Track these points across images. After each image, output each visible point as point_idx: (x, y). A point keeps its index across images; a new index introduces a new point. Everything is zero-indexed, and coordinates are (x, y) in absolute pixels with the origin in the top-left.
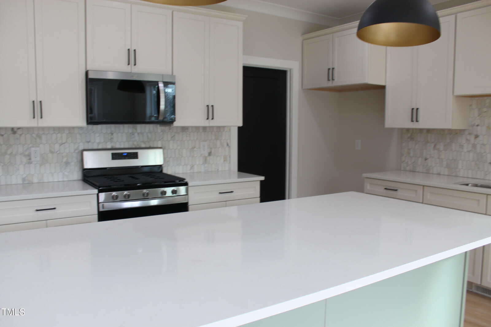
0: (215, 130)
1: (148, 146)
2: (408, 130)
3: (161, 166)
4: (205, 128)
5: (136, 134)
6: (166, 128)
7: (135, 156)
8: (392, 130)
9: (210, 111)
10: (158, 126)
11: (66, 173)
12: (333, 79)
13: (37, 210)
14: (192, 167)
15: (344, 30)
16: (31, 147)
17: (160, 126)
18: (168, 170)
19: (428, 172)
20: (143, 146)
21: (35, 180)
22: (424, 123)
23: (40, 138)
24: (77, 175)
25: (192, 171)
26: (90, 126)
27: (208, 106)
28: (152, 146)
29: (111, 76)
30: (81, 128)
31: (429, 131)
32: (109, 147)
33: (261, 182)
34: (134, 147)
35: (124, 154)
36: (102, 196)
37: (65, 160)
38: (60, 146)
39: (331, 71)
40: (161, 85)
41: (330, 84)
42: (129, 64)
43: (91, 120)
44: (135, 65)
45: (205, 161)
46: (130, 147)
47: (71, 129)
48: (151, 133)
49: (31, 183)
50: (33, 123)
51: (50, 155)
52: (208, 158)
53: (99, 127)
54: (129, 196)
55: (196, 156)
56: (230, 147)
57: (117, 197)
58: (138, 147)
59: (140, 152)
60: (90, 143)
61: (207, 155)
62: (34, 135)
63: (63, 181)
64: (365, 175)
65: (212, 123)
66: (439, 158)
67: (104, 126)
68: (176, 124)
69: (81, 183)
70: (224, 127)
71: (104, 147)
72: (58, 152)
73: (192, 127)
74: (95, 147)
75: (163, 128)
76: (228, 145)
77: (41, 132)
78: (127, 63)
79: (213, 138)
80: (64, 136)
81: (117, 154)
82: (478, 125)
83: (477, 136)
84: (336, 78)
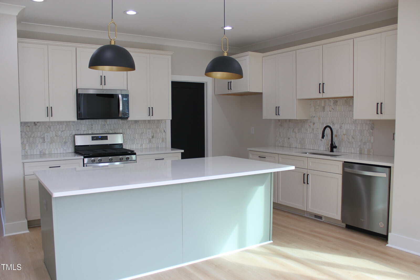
0: (156, 122)
1: (114, 132)
3: (122, 144)
4: (149, 121)
5: (106, 125)
6: (124, 121)
7: (106, 138)
8: (267, 120)
9: (151, 111)
10: (120, 120)
11: (65, 148)
13: (50, 167)
14: (142, 145)
16: (45, 133)
17: (121, 120)
18: (126, 147)
19: (290, 147)
20: (111, 132)
21: (47, 152)
22: (284, 115)
23: (50, 128)
24: (71, 149)
25: (141, 147)
26: (79, 121)
27: (149, 108)
28: (116, 132)
29: (91, 92)
30: (74, 122)
32: (90, 133)
34: (105, 133)
35: (99, 137)
36: (86, 160)
37: (64, 140)
38: (61, 132)
39: (229, 83)
40: (120, 96)
42: (101, 84)
43: (80, 117)
44: (105, 85)
45: (150, 141)
46: (103, 133)
47: (68, 123)
48: (116, 124)
49: (44, 154)
50: (47, 119)
51: (56, 138)
52: (152, 140)
53: (84, 121)
54: (101, 160)
55: (143, 138)
56: (166, 133)
57: (94, 160)
58: (108, 133)
59: (108, 136)
60: (79, 131)
61: (151, 138)
62: (47, 126)
63: (63, 153)
64: (249, 149)
65: (152, 118)
66: (295, 138)
67: (87, 120)
68: (129, 119)
69: (73, 154)
70: (162, 120)
71: (87, 133)
72: (60, 136)
73: (141, 121)
74: (82, 133)
75: (123, 121)
76: (164, 131)
77: (51, 124)
78: (100, 84)
79: (155, 127)
80: (64, 126)
81: (94, 137)
82: (314, 117)
83: (314, 124)
84: (232, 88)
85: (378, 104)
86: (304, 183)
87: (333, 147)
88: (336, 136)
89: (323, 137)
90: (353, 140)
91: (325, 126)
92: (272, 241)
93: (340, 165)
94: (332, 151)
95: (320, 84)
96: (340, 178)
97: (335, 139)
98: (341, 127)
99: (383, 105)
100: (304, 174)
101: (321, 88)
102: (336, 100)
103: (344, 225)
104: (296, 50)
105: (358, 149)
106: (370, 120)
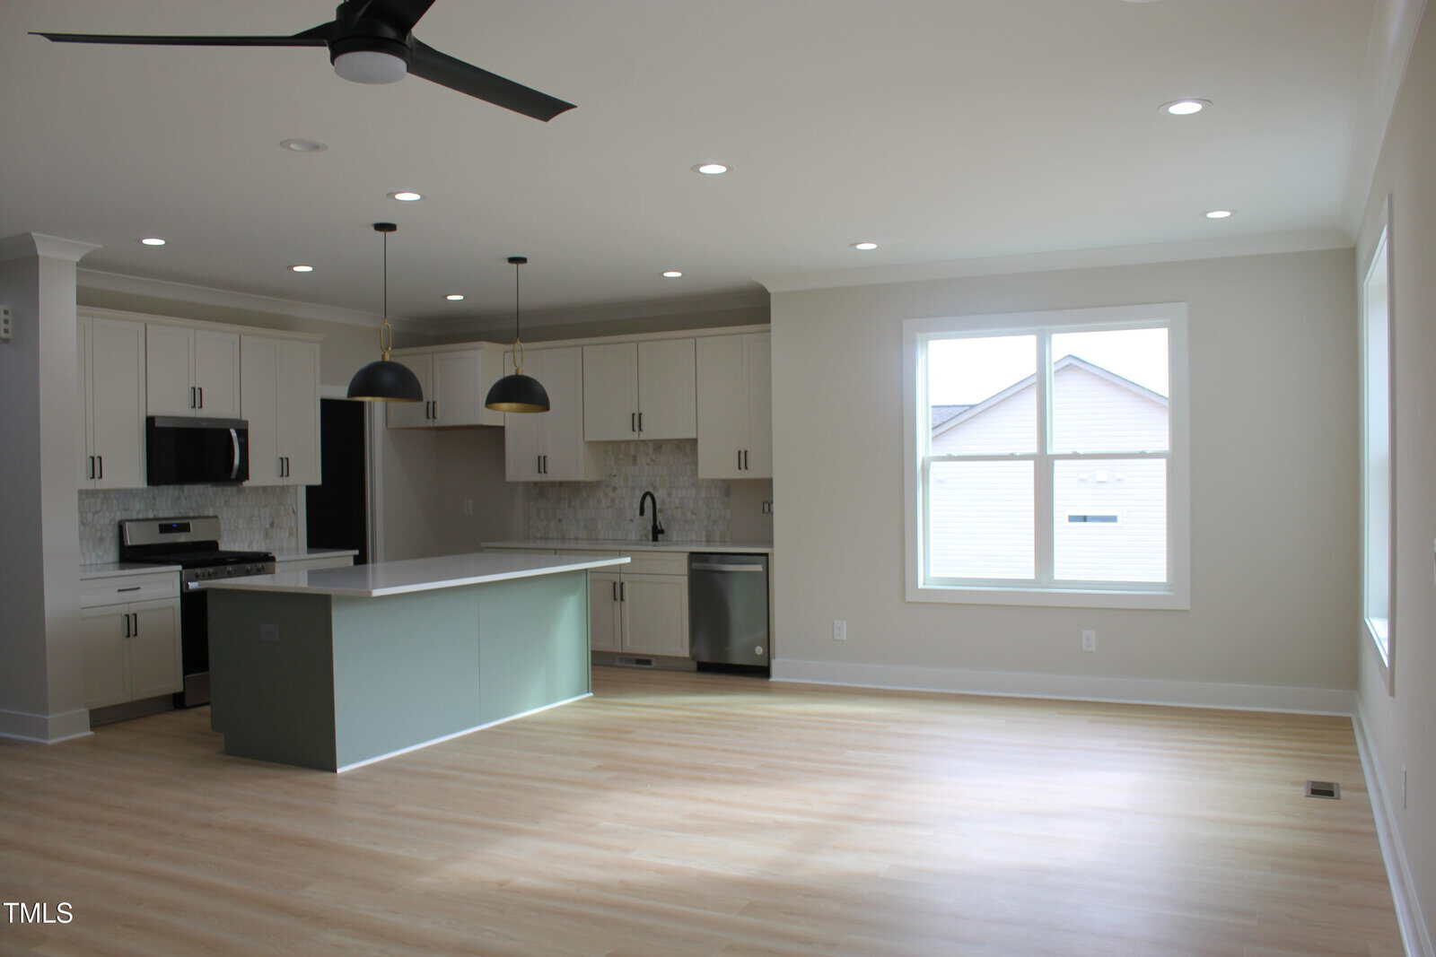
1: (197, 514)
2: (536, 484)
3: (215, 541)
5: (184, 498)
6: (240, 488)
7: (185, 528)
8: (516, 484)
9: (285, 466)
10: (209, 486)
11: (100, 553)
12: (434, 417)
13: (120, 590)
15: (451, 351)
17: (211, 487)
19: (563, 536)
20: (191, 514)
22: (555, 473)
24: (112, 554)
26: (153, 488)
27: (283, 459)
28: (201, 514)
30: (141, 490)
31: (561, 484)
32: (152, 516)
33: (355, 557)
34: (184, 515)
35: (173, 526)
37: (99, 534)
39: (430, 406)
40: (234, 433)
41: (430, 423)
42: (193, 407)
43: (153, 479)
44: (201, 407)
45: (267, 535)
46: (179, 515)
48: (201, 496)
50: (90, 485)
52: (270, 532)
55: (255, 527)
56: (296, 515)
58: (189, 516)
59: (191, 522)
60: (128, 512)
61: (268, 526)
63: (97, 564)
65: (286, 482)
66: (575, 518)
68: (247, 483)
69: (117, 565)
70: (289, 487)
71: (145, 516)
74: (135, 517)
75: (215, 489)
76: (294, 511)
78: (191, 405)
79: (276, 503)
80: (99, 501)
81: (166, 525)
82: (615, 476)
83: (615, 489)
84: (438, 414)
85: (739, 452)
86: (615, 599)
87: (657, 532)
88: (661, 511)
89: (642, 512)
90: (694, 517)
91: (643, 492)
92: (593, 692)
93: (684, 559)
94: (655, 539)
95: (633, 415)
96: (684, 581)
97: (660, 517)
98: (669, 495)
99: (748, 454)
100: (615, 584)
101: (637, 421)
102: (659, 445)
103: (694, 666)
104: (582, 346)
105: (704, 533)
106: (724, 481)
